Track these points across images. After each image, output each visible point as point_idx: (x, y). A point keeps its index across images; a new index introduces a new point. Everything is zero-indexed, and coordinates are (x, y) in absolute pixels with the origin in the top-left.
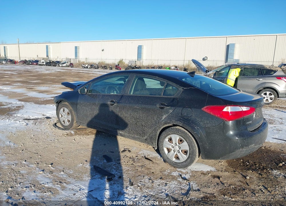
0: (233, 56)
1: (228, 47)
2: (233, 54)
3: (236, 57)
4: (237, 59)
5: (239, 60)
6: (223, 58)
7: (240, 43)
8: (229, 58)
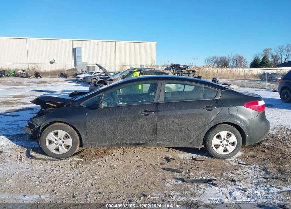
0: (81, 59)
1: (75, 50)
2: (81, 57)
3: (84, 60)
4: (85, 62)
5: (87, 63)
6: (72, 61)
7: (85, 47)
8: (77, 61)
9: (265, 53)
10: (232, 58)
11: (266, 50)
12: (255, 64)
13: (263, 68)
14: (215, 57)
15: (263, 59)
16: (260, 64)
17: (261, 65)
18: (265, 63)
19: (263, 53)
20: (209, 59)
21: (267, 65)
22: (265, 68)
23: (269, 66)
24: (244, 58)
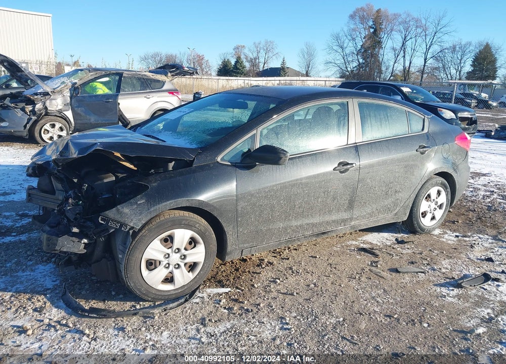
9: (236, 52)
10: (186, 57)
11: (237, 48)
12: (225, 70)
13: (237, 77)
14: (157, 55)
15: (237, 62)
16: (232, 71)
17: (235, 72)
18: (240, 70)
19: (234, 52)
20: (147, 57)
21: (243, 72)
22: (240, 77)
23: (246, 74)
24: (206, 59)
